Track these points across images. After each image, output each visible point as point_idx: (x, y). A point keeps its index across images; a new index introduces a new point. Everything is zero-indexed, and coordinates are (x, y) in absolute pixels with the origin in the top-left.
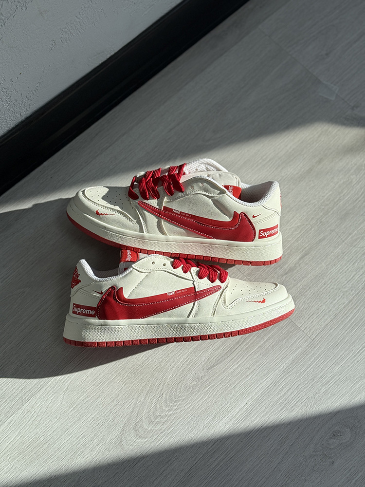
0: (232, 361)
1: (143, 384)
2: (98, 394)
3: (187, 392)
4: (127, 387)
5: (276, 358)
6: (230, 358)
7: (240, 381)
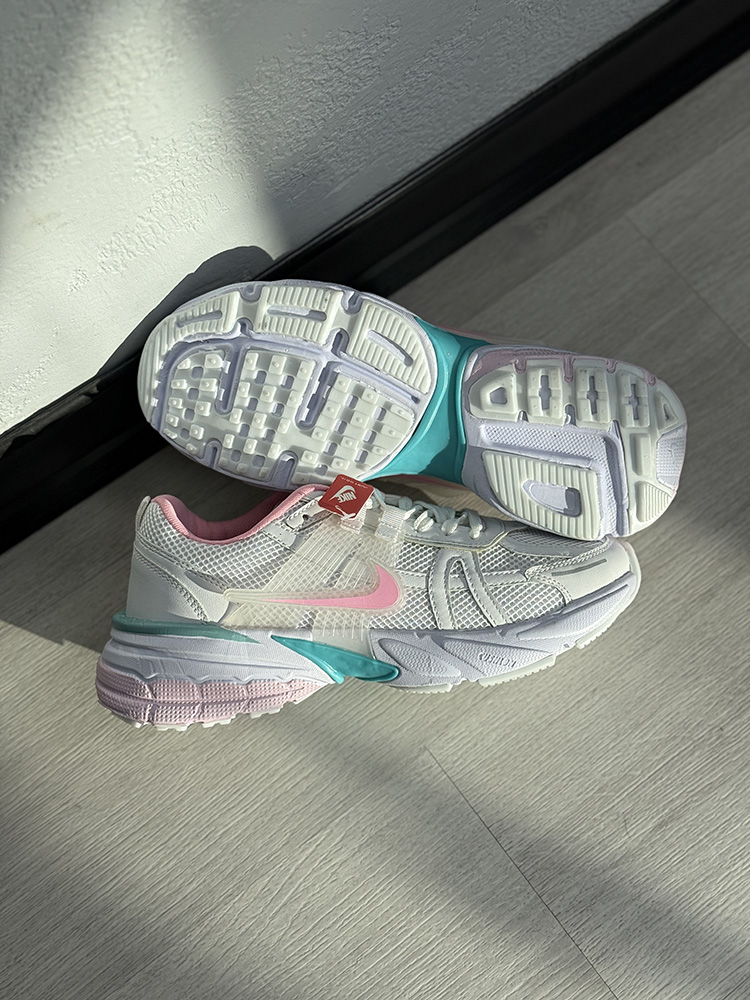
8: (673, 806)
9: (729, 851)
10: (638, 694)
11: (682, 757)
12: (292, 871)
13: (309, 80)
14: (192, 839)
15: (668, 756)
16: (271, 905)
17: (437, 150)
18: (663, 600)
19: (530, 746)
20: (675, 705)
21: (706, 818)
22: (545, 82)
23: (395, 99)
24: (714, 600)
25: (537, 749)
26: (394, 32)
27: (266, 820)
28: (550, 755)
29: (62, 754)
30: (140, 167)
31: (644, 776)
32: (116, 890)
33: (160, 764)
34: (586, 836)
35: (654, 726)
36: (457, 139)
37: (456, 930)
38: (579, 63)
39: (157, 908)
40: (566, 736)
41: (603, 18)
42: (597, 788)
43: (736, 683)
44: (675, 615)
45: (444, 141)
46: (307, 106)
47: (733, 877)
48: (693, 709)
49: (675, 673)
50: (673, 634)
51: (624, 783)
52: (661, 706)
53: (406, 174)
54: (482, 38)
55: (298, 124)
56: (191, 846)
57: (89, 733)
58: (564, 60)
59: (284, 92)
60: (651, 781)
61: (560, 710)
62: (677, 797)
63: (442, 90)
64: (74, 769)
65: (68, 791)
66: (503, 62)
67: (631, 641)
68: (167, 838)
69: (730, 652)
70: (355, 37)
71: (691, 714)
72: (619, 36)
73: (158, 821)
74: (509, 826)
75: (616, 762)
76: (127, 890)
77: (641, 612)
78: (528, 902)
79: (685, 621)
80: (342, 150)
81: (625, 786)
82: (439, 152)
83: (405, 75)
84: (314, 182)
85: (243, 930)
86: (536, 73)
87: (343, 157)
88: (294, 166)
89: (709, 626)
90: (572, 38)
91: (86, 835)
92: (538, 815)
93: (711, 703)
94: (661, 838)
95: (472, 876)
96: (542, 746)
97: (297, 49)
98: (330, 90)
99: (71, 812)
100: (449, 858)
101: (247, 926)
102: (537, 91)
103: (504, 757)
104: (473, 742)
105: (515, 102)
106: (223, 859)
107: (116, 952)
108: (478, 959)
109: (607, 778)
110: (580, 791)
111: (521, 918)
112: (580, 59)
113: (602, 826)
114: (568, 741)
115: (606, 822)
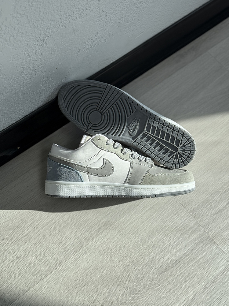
0: (176, 270)
1: (116, 279)
2: (85, 283)
3: (144, 288)
4: (104, 281)
5: (207, 271)
6: (175, 268)
7: (181, 285)
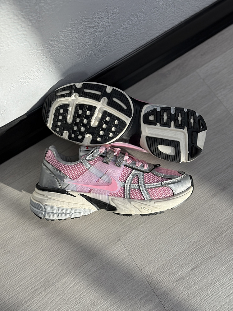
8: (197, 263)
9: (215, 278)
10: (189, 226)
11: (202, 247)
12: (75, 276)
13: (88, 26)
14: (44, 264)
15: (197, 247)
16: (67, 287)
17: (134, 49)
18: (199, 196)
19: (153, 241)
20: (200, 230)
21: (208, 267)
22: (170, 28)
23: (119, 33)
24: (216, 197)
25: (155, 242)
26: (117, 12)
27: (68, 259)
28: (159, 244)
29: (5, 234)
30: (31, 52)
31: (189, 253)
32: (19, 279)
33: (36, 240)
34: (169, 271)
35: (193, 237)
36: (141, 45)
37: (125, 298)
38: (182, 22)
39: (31, 285)
40: (165, 238)
41: (190, 8)
42: (174, 256)
43: (221, 224)
44: (203, 201)
45: (136, 46)
46: (88, 34)
47: (215, 287)
48: (206, 232)
49: (202, 220)
50: (202, 207)
51: (182, 254)
52: (196, 230)
53: (124, 56)
54: (148, 14)
55: (85, 40)
56: (43, 267)
57: (14, 228)
58: (176, 21)
59: (79, 30)
60: (191, 254)
61: (164, 230)
62: (199, 260)
63: (135, 30)
64: (9, 240)
65: (6, 246)
66: (156, 21)
67: (188, 209)
68: (36, 263)
69: (220, 214)
70: (103, 13)
71: (206, 233)
72: (195, 14)
73: (34, 258)
74: (145, 266)
75: (180, 248)
76: (22, 279)
77: (192, 200)
78: (149, 291)
79: (206, 203)
80: (101, 48)
81: (183, 255)
82: (135, 49)
83: (122, 25)
84: (92, 58)
85: (58, 294)
86: (167, 25)
87: (102, 50)
88: (85, 53)
89: (213, 205)
90: (180, 14)
91: (11, 261)
92: (154, 263)
93: (212, 230)
94: (193, 273)
95: (132, 282)
96: (157, 241)
97: (84, 17)
98: (96, 29)
99: (6, 253)
100: (125, 275)
101: (59, 293)
102: (168, 31)
103: (145, 244)
104: (135, 239)
105: (160, 34)
106: (53, 271)
107: (18, 298)
108: (131, 308)
109: (177, 253)
110: (168, 256)
111: (146, 296)
112: (182, 21)
113: (174, 268)
114: (165, 240)
115: (176, 267)
